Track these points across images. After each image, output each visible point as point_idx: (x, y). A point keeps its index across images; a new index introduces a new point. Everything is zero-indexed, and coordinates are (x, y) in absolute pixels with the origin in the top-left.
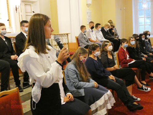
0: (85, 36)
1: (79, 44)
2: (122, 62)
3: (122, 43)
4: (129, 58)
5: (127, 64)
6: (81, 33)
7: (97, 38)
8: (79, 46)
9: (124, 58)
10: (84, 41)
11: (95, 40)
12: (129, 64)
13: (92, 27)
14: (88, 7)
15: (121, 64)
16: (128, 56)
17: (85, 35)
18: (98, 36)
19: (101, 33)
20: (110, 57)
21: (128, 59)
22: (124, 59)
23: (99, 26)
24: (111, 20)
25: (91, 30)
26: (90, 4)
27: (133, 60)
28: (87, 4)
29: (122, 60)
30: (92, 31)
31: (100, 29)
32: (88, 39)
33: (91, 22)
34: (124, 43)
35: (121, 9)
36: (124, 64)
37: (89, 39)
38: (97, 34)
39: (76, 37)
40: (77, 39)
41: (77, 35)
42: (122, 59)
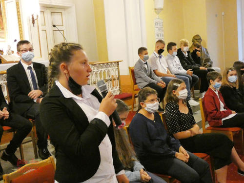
0: (146, 66)
1: (134, 80)
3: (211, 80)
4: (224, 108)
5: (221, 119)
6: (139, 62)
7: (169, 68)
8: (136, 83)
9: (215, 108)
10: (145, 75)
11: (166, 73)
12: (223, 120)
13: (160, 49)
14: (158, 13)
15: (208, 119)
16: (222, 105)
17: (146, 63)
18: (171, 65)
19: (177, 59)
20: (184, 110)
21: (222, 109)
22: (215, 110)
23: (173, 47)
24: (198, 36)
25: (158, 55)
26: (161, 9)
27: (231, 113)
28: (155, 9)
29: (211, 113)
30: (160, 57)
31: (175, 53)
32: (153, 72)
34: (213, 80)
35: (216, 16)
36: (214, 119)
37: (154, 70)
38: (169, 61)
39: (129, 68)
40: (133, 72)
41: (132, 65)
42: (210, 111)
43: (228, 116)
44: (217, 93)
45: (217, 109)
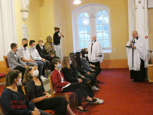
0: (15, 55)
1: (7, 64)
2: (56, 86)
4: (64, 81)
5: (62, 87)
6: (11, 52)
7: (31, 56)
8: (8, 67)
9: (58, 81)
10: (14, 61)
12: (63, 88)
13: (25, 44)
14: (24, 21)
16: (62, 79)
17: (16, 54)
21: (62, 82)
22: (58, 82)
23: (33, 43)
25: (23, 48)
26: (26, 19)
27: (68, 84)
28: (23, 19)
29: (56, 84)
30: (25, 49)
32: (20, 59)
33: (25, 39)
36: (58, 88)
37: (21, 58)
38: (31, 52)
39: (4, 57)
40: (6, 59)
41: (6, 55)
43: (66, 85)
44: (59, 72)
45: (60, 81)
